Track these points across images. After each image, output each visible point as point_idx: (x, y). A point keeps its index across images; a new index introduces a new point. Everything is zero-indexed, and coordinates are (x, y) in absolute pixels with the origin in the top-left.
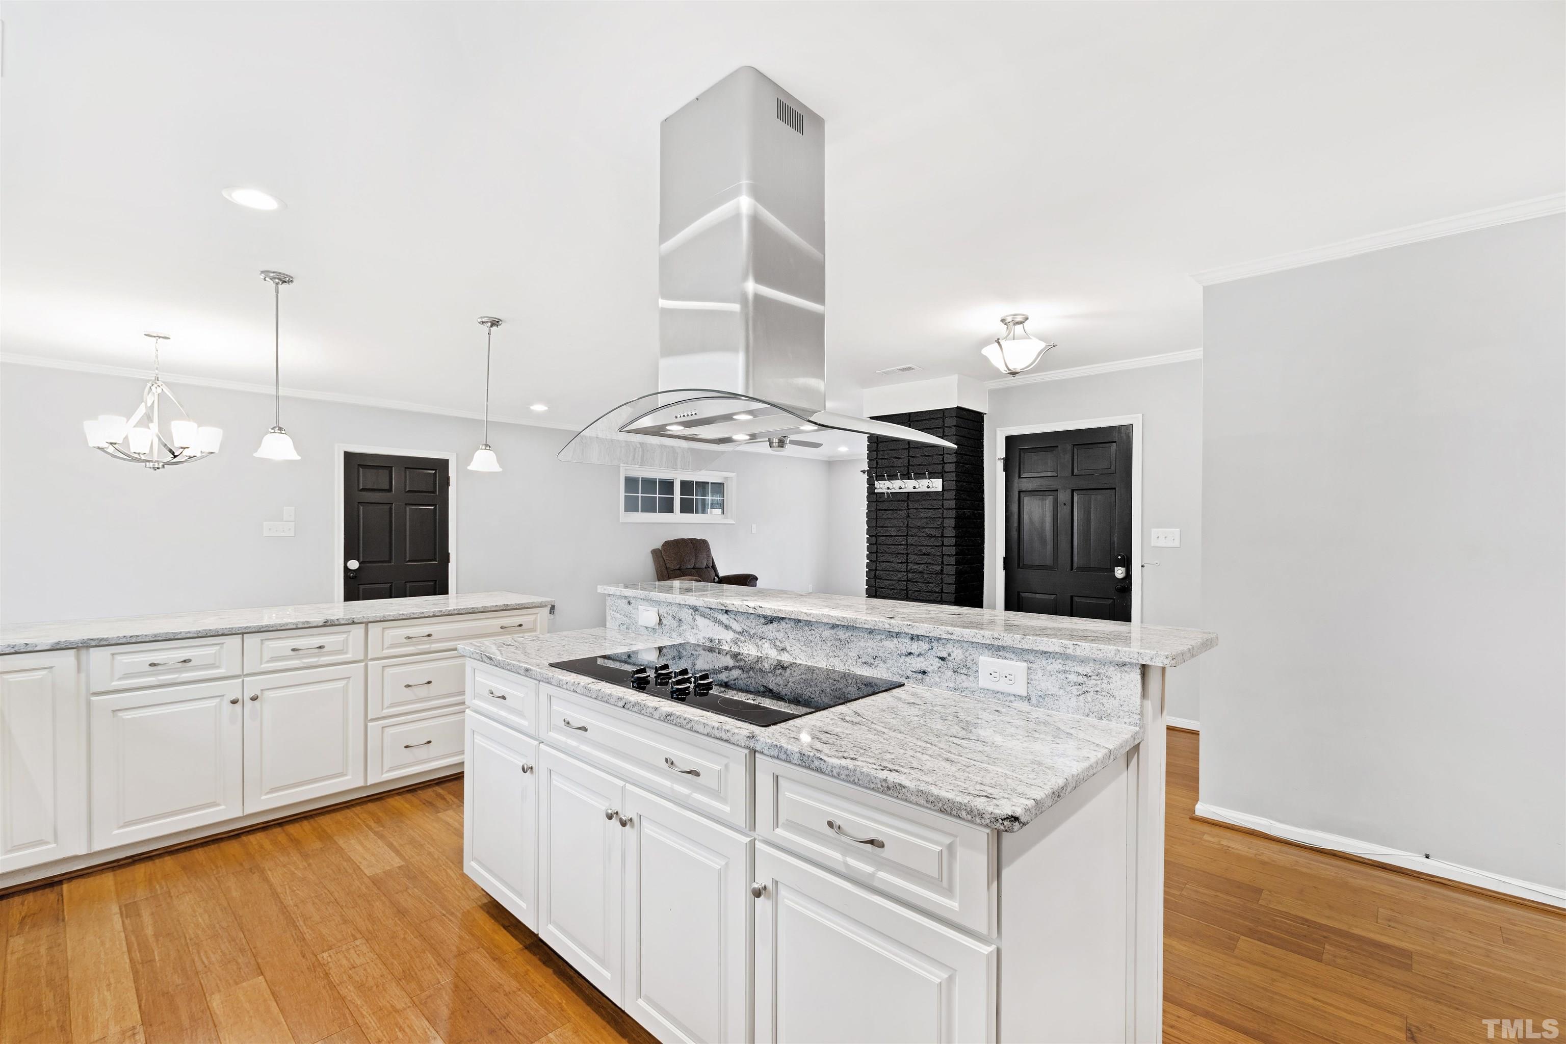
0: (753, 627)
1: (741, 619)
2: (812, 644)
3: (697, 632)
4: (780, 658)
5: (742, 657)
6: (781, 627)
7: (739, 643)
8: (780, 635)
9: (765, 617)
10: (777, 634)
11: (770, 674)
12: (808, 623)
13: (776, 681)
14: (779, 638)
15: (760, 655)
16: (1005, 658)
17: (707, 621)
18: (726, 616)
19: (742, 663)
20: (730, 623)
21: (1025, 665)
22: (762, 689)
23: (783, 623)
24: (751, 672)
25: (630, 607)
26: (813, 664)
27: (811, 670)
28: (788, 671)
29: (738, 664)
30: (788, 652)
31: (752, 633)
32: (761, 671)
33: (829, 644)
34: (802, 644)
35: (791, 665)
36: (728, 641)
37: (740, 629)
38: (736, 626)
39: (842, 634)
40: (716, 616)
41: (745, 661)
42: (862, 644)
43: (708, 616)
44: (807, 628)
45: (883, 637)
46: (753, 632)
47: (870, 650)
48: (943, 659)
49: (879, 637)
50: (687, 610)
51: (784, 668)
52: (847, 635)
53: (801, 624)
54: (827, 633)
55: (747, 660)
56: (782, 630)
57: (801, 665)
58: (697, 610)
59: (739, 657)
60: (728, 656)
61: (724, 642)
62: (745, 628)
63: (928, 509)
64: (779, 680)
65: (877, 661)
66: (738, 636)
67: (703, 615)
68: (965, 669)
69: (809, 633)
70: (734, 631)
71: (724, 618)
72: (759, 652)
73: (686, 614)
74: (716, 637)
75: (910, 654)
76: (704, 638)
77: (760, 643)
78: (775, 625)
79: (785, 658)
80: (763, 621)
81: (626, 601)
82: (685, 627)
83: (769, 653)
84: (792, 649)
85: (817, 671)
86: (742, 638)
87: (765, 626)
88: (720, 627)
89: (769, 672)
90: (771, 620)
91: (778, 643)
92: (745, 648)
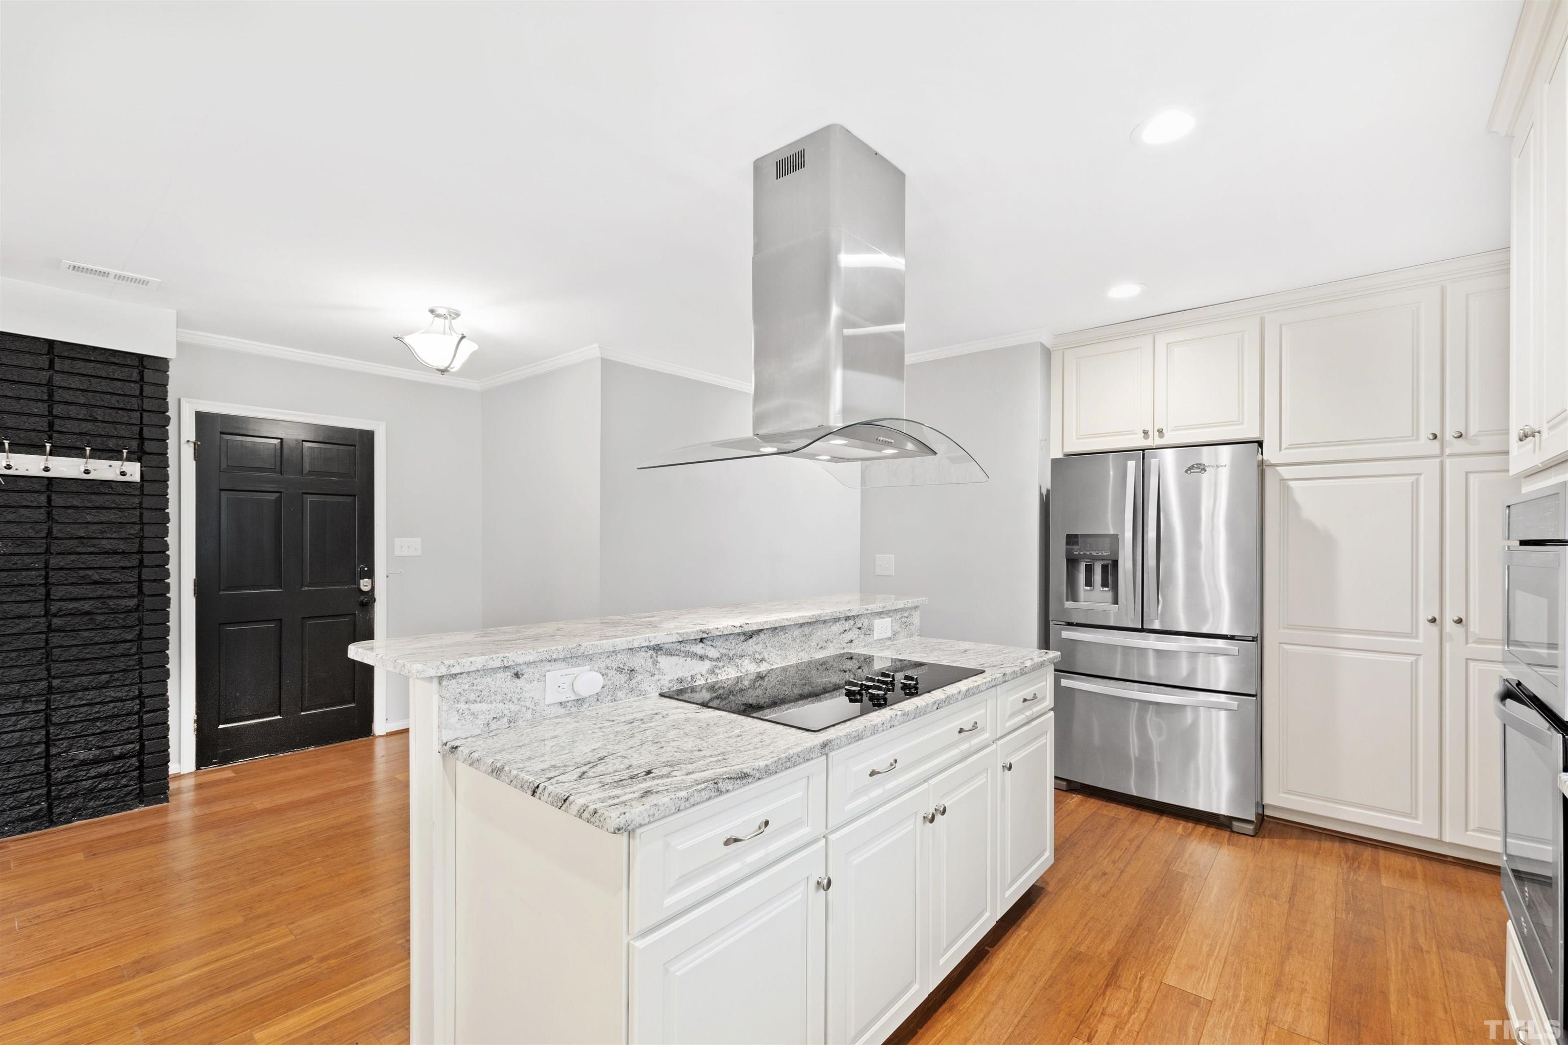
0: (733, 648)
1: (719, 644)
2: (786, 646)
3: (660, 677)
4: (758, 670)
5: (720, 685)
6: (760, 639)
7: (717, 671)
8: (759, 648)
9: (744, 634)
10: (756, 647)
11: (750, 690)
12: (783, 628)
13: (756, 694)
14: (758, 650)
15: (739, 674)
16: (883, 618)
17: (675, 659)
18: (701, 645)
19: (720, 692)
20: (707, 651)
21: (890, 619)
22: (743, 708)
23: (762, 635)
24: (731, 696)
25: (520, 683)
26: (786, 664)
27: (784, 669)
28: (766, 679)
29: (715, 694)
30: (766, 661)
31: (731, 655)
32: (741, 690)
33: (798, 642)
34: (777, 649)
35: (769, 672)
36: (704, 673)
37: (718, 655)
38: (713, 653)
39: (807, 630)
40: (687, 649)
41: (724, 688)
42: (819, 633)
43: (677, 653)
44: (782, 633)
45: (831, 623)
46: (733, 653)
47: (824, 636)
48: (859, 628)
49: (829, 624)
50: (643, 654)
51: (762, 678)
52: (810, 630)
53: (777, 631)
54: (797, 632)
55: (725, 685)
56: (761, 642)
57: (777, 668)
58: (661, 649)
59: (717, 687)
60: (704, 691)
61: (699, 676)
62: (724, 651)
63: (106, 508)
64: (759, 692)
65: (829, 643)
66: (715, 663)
67: (669, 653)
68: (870, 631)
69: (784, 637)
70: (711, 660)
71: (698, 649)
72: (739, 672)
73: (641, 661)
74: (687, 675)
75: (845, 630)
76: (670, 681)
77: (740, 662)
78: (754, 638)
79: (764, 668)
80: (742, 638)
81: (509, 674)
82: (640, 677)
83: (749, 669)
84: (770, 657)
85: (790, 669)
86: (721, 664)
87: (745, 643)
88: (694, 661)
89: (749, 689)
90: (749, 636)
91: (757, 656)
92: (724, 674)
